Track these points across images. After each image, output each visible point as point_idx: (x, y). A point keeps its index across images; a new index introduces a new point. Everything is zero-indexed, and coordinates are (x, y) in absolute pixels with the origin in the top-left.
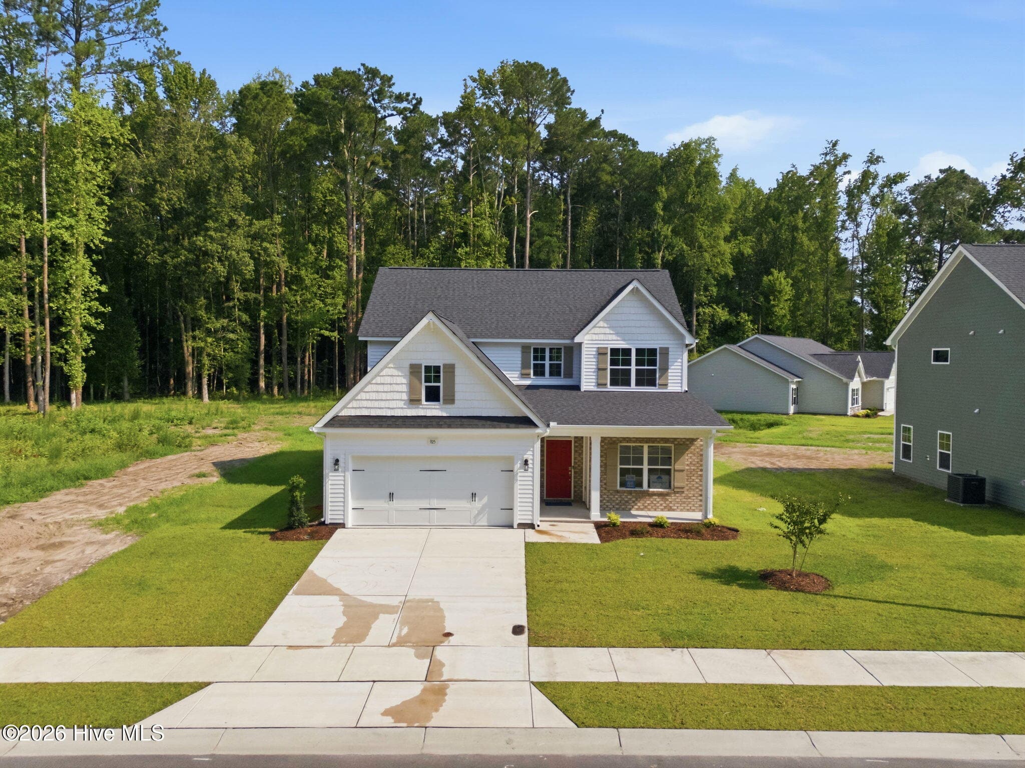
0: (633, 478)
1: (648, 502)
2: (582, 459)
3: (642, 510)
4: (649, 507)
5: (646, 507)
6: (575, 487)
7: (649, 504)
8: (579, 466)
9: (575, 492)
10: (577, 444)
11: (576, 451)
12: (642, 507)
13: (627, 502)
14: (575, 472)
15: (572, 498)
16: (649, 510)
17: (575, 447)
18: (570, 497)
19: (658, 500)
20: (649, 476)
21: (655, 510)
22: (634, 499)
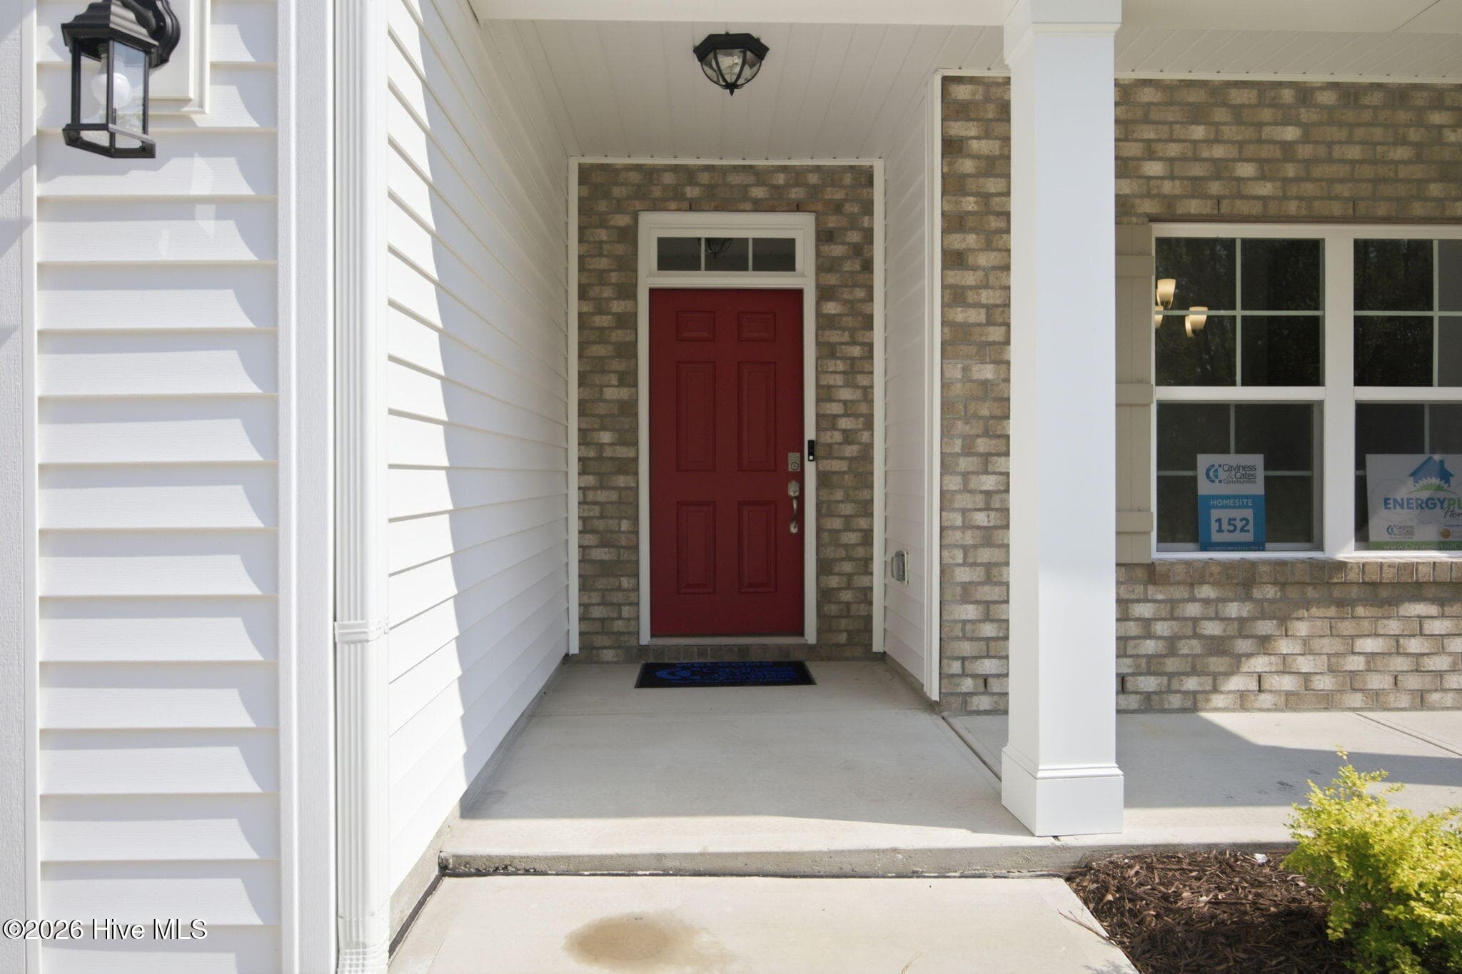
0: (1248, 477)
1: (1369, 645)
2: (867, 392)
3: (1327, 702)
4: (1377, 682)
5: (1352, 681)
6: (824, 567)
7: (1371, 656)
8: (849, 437)
9: (825, 595)
10: (831, 308)
11: (827, 351)
12: (1324, 683)
13: (1218, 646)
14: (824, 480)
15: (811, 635)
16: (1377, 701)
17: (825, 322)
18: (800, 631)
19: (1438, 627)
20: (1360, 464)
21: (1421, 701)
22: (1265, 627)
